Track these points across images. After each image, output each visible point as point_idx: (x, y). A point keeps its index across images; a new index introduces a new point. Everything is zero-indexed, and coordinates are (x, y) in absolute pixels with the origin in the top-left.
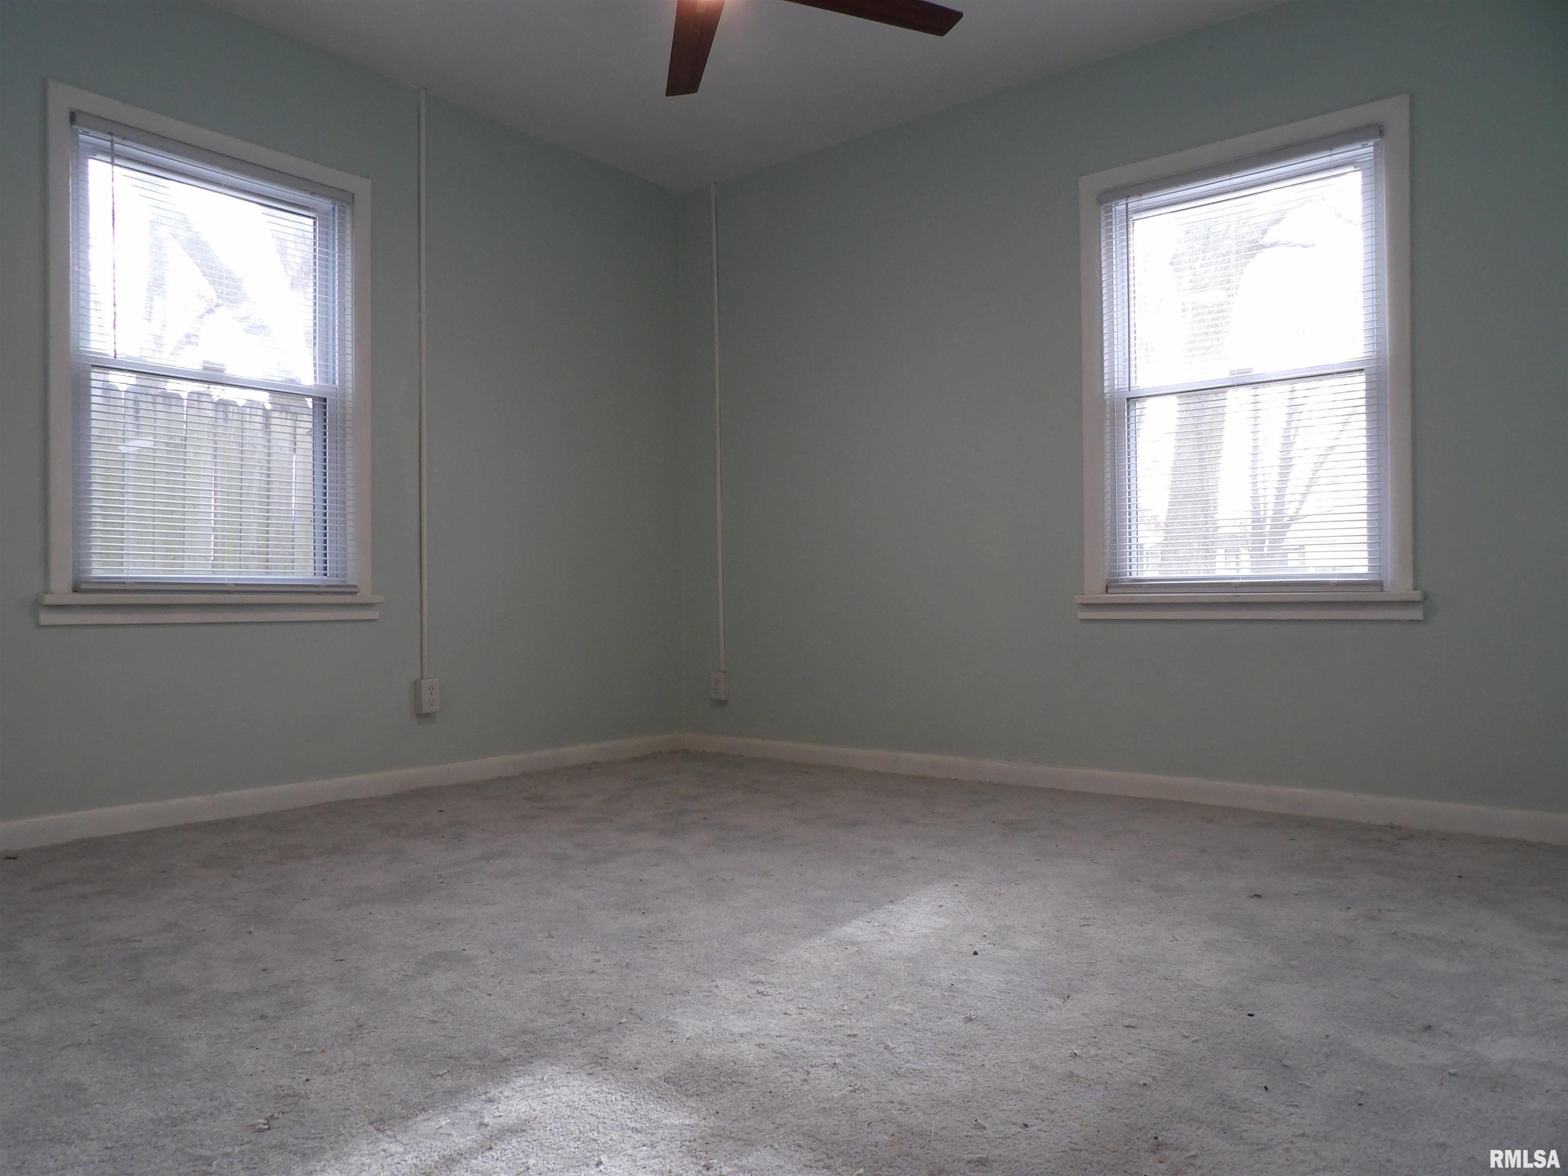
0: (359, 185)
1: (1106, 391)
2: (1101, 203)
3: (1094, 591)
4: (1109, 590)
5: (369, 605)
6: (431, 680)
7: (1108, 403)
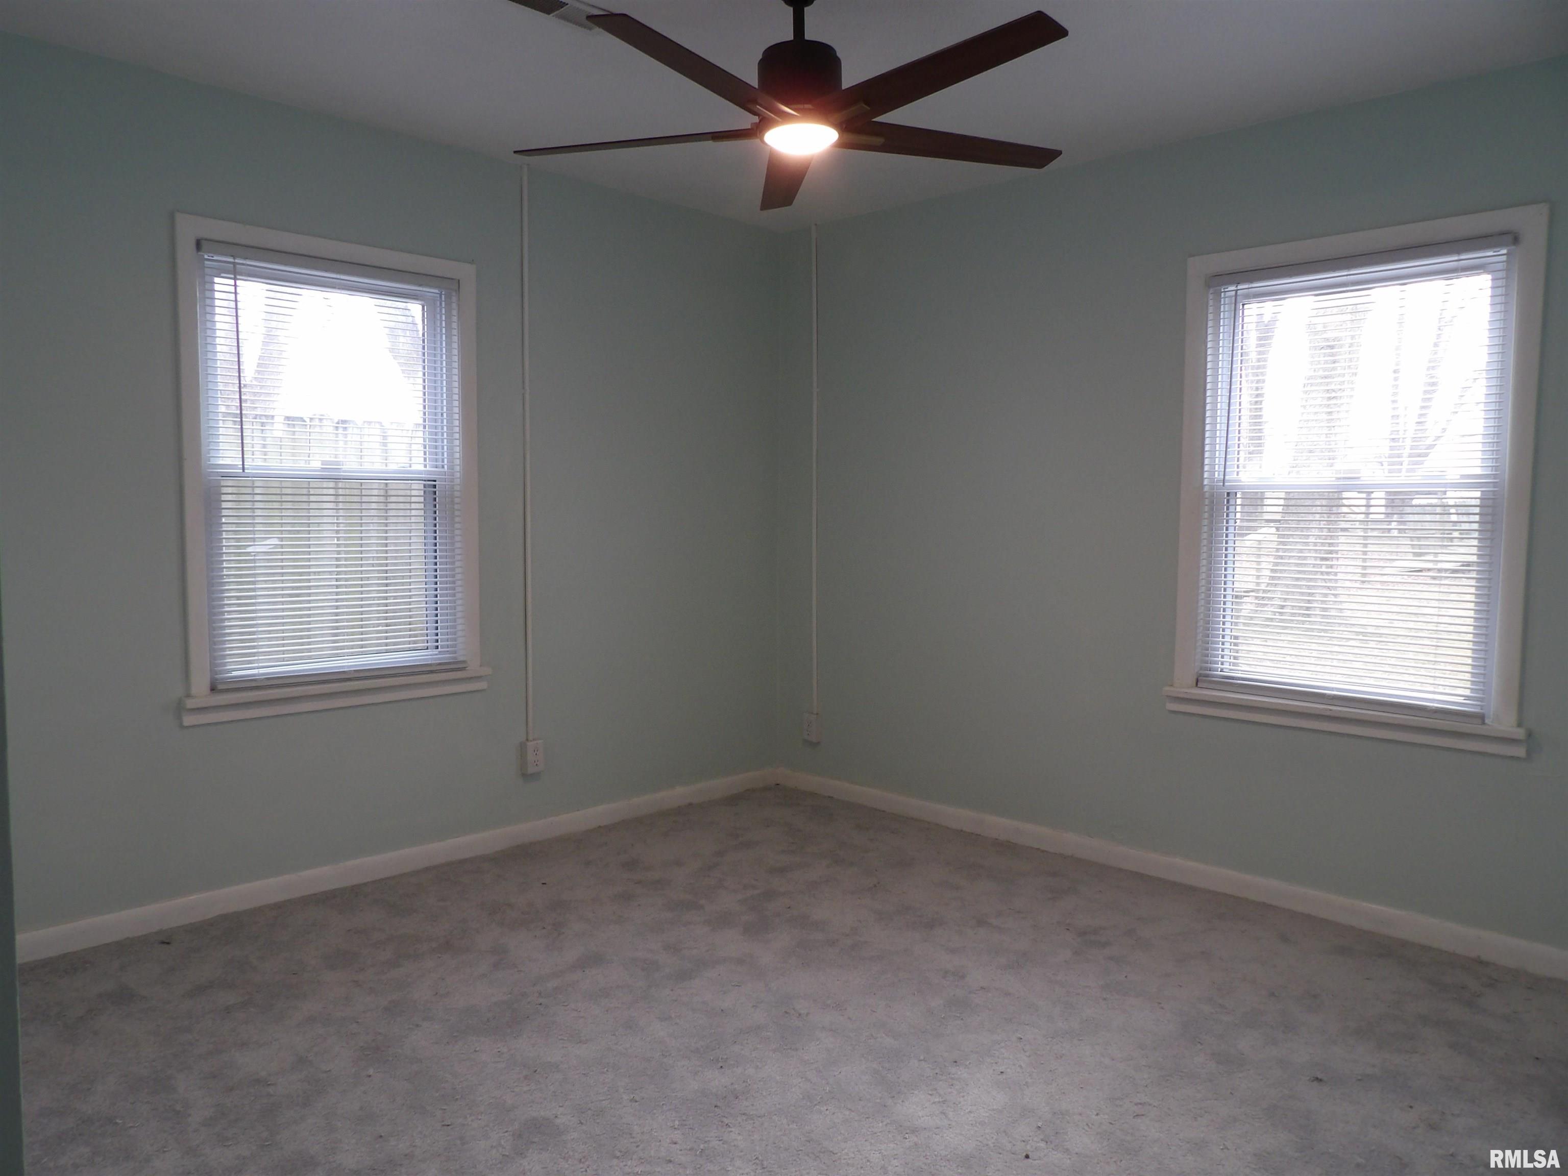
0: (466, 271)
1: (1206, 482)
2: (1209, 287)
3: (1183, 685)
4: (1199, 683)
5: (478, 678)
6: (535, 742)
7: (1207, 495)
